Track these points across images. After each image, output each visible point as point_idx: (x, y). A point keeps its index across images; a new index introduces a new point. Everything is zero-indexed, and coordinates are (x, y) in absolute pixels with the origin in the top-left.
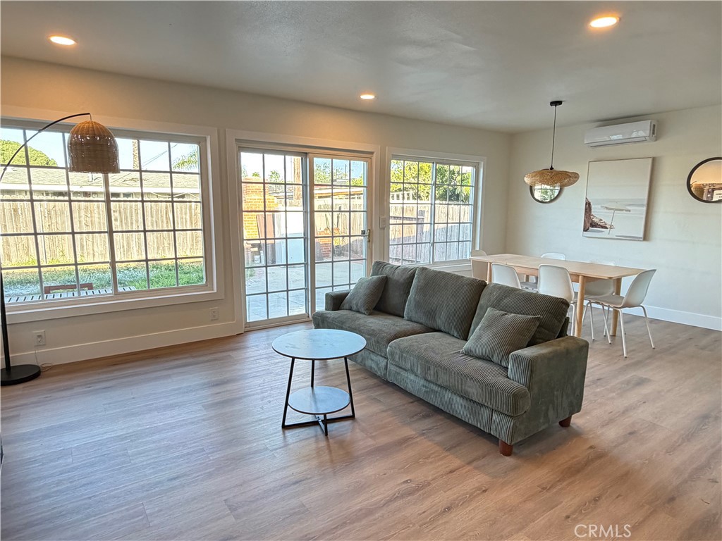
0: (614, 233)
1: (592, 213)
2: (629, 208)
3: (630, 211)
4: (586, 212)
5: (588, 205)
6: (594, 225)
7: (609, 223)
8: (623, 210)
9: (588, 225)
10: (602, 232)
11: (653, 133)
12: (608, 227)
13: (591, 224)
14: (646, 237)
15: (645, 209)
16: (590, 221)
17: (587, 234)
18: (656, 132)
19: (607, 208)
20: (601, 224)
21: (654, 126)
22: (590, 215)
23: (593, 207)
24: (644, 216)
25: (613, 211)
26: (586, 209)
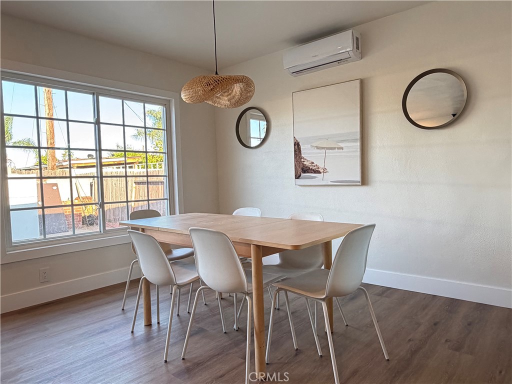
0: (328, 178)
1: (303, 155)
2: (341, 145)
3: (342, 148)
4: (295, 154)
5: (297, 145)
6: (306, 170)
7: (321, 165)
8: (334, 148)
9: (300, 170)
10: (315, 177)
11: (358, 48)
12: (322, 171)
13: (303, 169)
14: (364, 180)
15: (358, 144)
16: (301, 166)
17: (299, 181)
18: (361, 46)
19: (318, 148)
20: (314, 168)
21: (357, 39)
22: (301, 158)
23: (302, 147)
24: (359, 154)
25: (324, 151)
26: (295, 151)
